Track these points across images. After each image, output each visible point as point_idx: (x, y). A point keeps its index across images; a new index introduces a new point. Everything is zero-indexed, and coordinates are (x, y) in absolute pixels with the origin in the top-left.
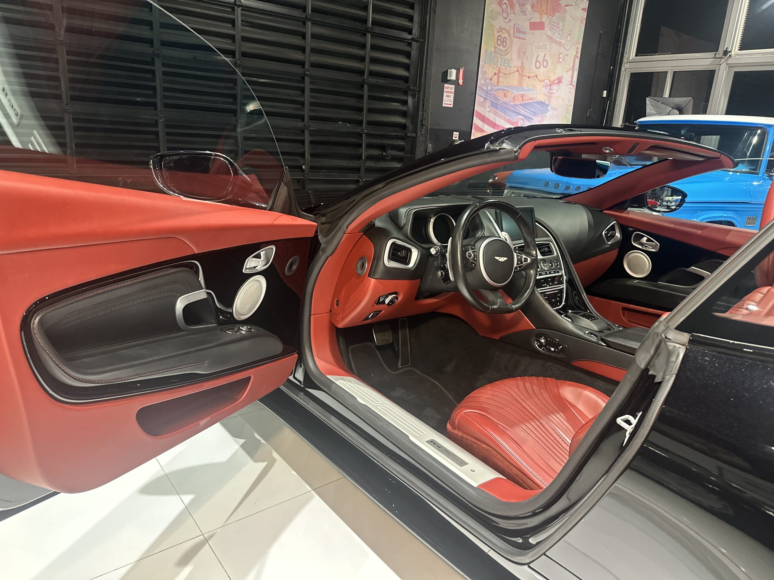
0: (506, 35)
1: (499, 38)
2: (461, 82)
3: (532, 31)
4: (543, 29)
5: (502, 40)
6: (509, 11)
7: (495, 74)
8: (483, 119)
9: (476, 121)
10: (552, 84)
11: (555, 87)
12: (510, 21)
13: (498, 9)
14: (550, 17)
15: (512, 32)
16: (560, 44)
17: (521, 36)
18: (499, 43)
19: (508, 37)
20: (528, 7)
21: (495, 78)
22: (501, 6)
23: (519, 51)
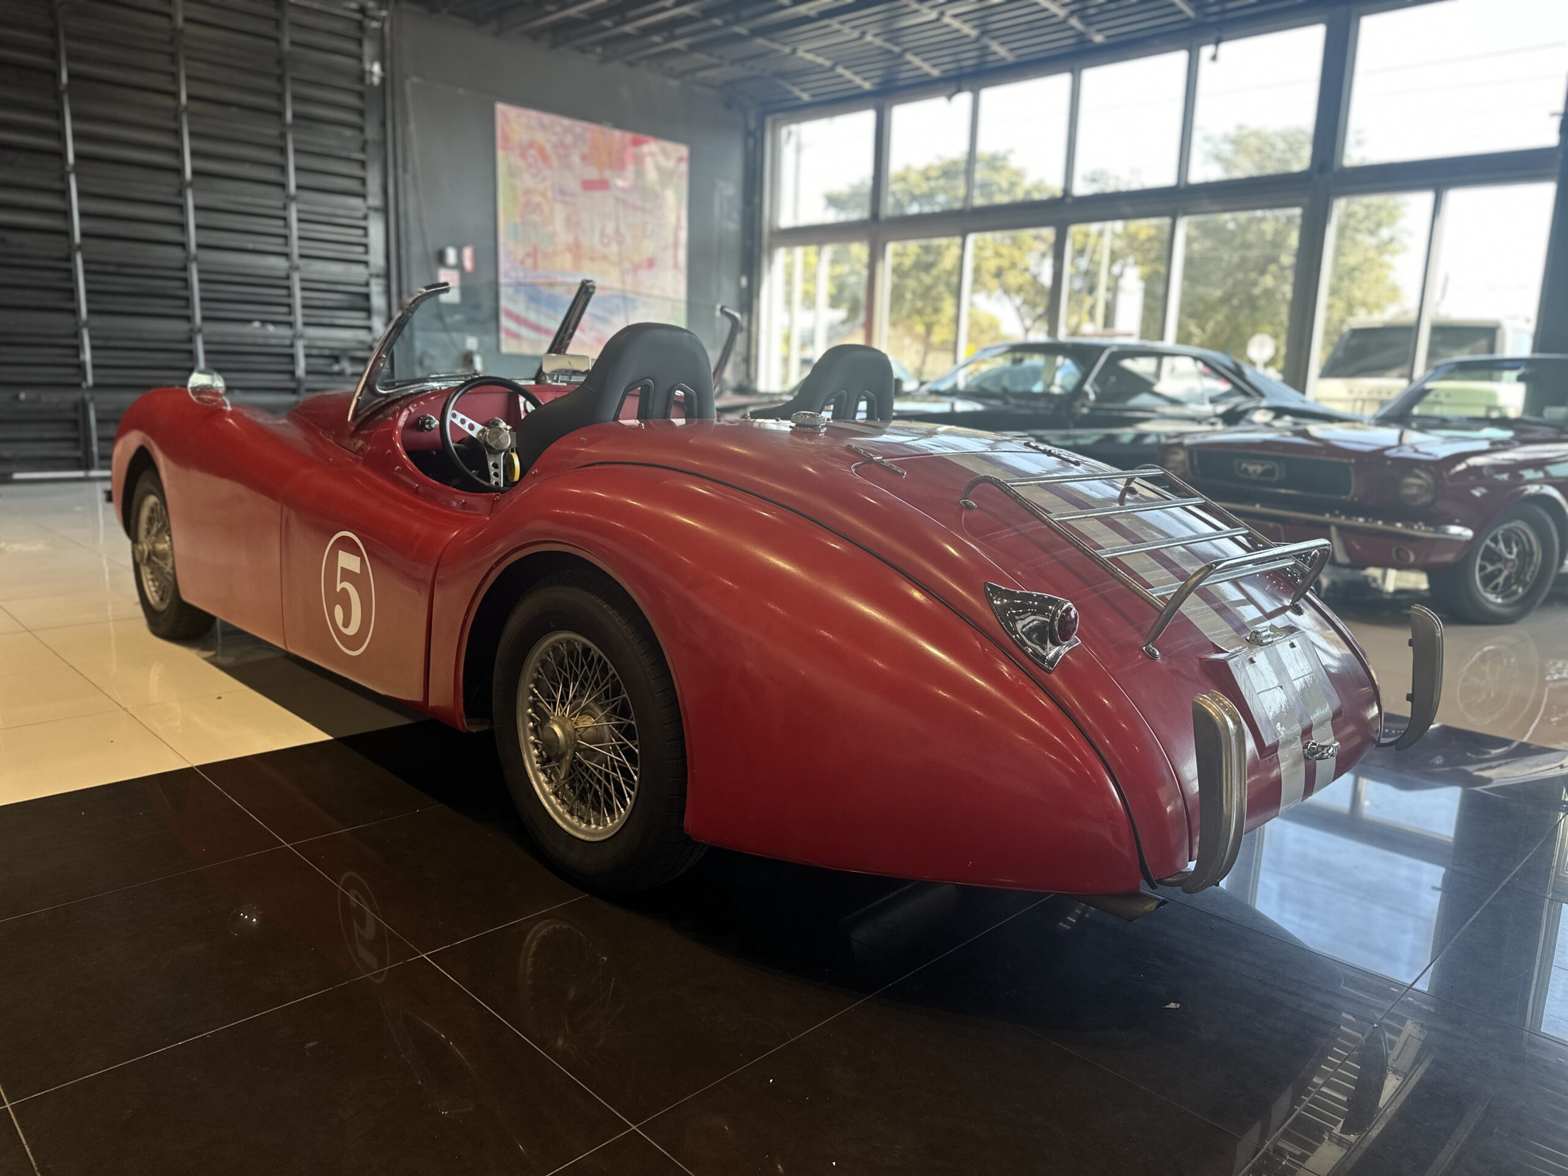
0: (538, 198)
2: (468, 264)
3: (587, 193)
4: (608, 189)
5: (533, 205)
6: (540, 165)
7: (528, 255)
8: (517, 319)
9: (504, 321)
10: (636, 268)
11: (643, 274)
12: (544, 179)
13: (520, 163)
15: (549, 194)
16: (643, 210)
17: (568, 199)
19: (543, 202)
20: (576, 159)
21: (529, 261)
22: (525, 159)
23: (568, 220)
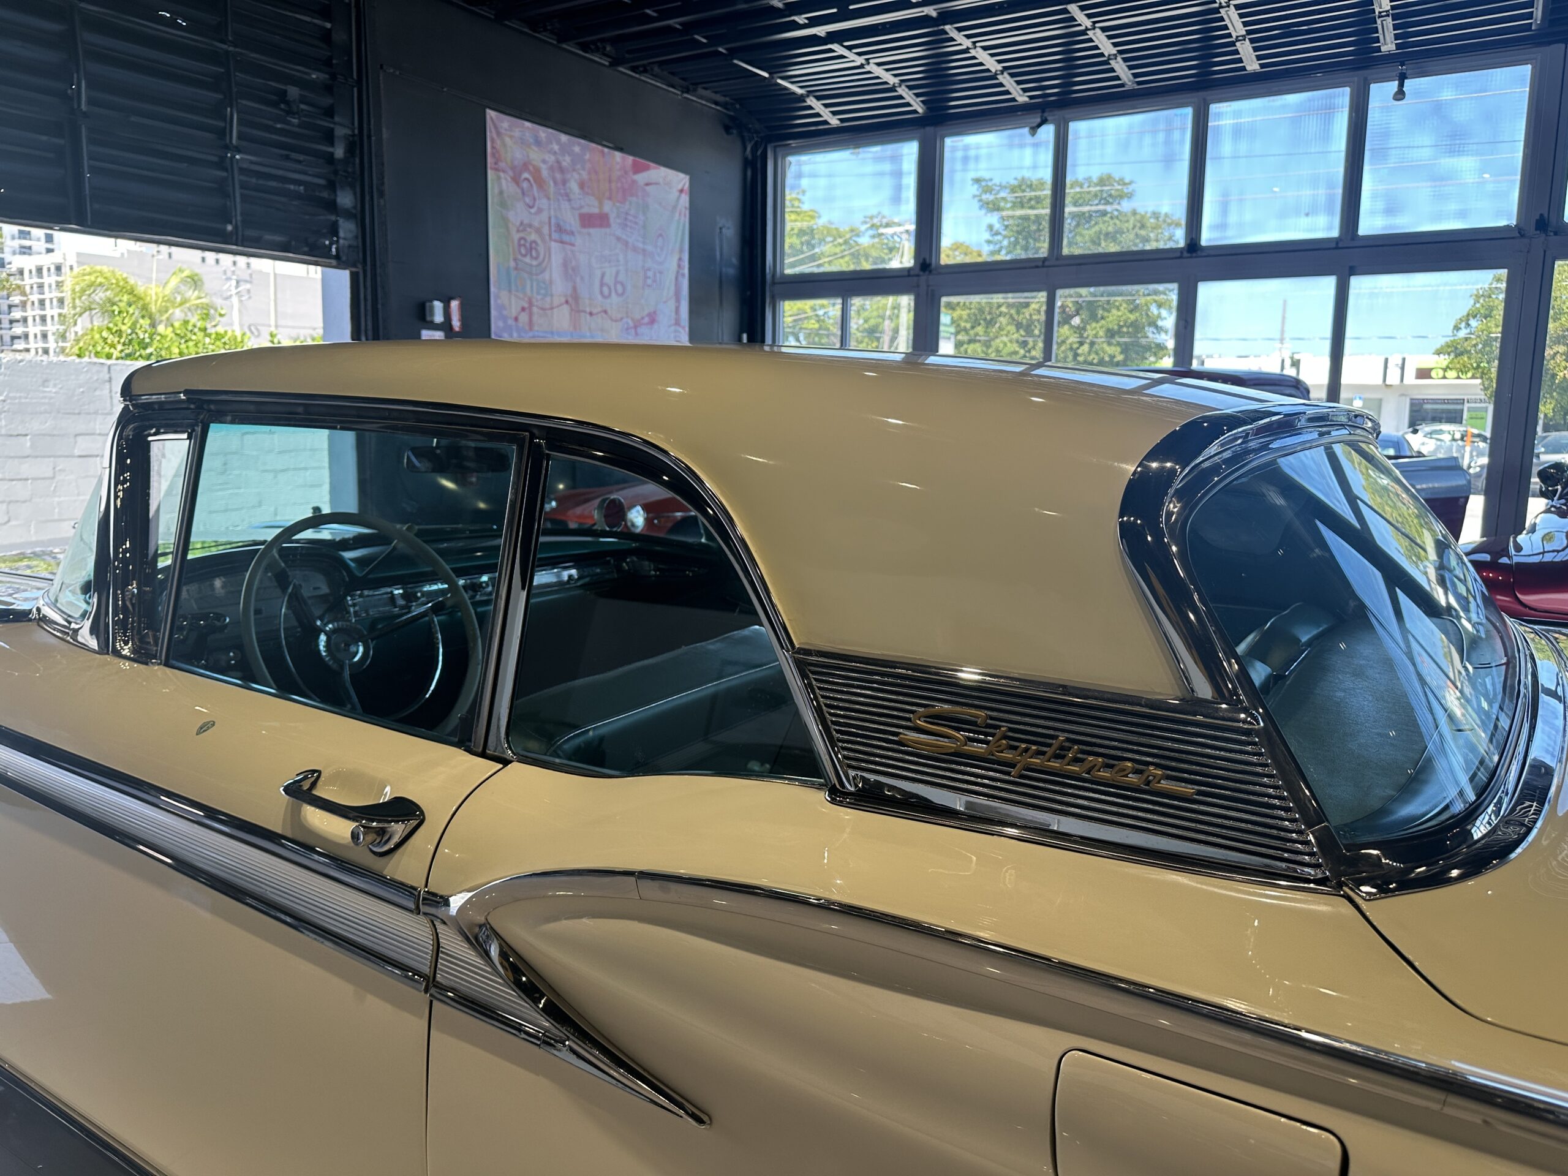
0: (533, 237)
1: (522, 242)
2: (456, 324)
3: (585, 231)
4: (608, 225)
5: (528, 245)
6: (536, 194)
7: (523, 309)
10: (637, 325)
11: (645, 330)
12: (540, 211)
13: (513, 188)
14: (618, 204)
15: (546, 230)
16: (643, 252)
17: (566, 238)
18: (523, 251)
19: (539, 242)
20: (574, 186)
21: (524, 318)
22: (517, 185)
23: (565, 264)
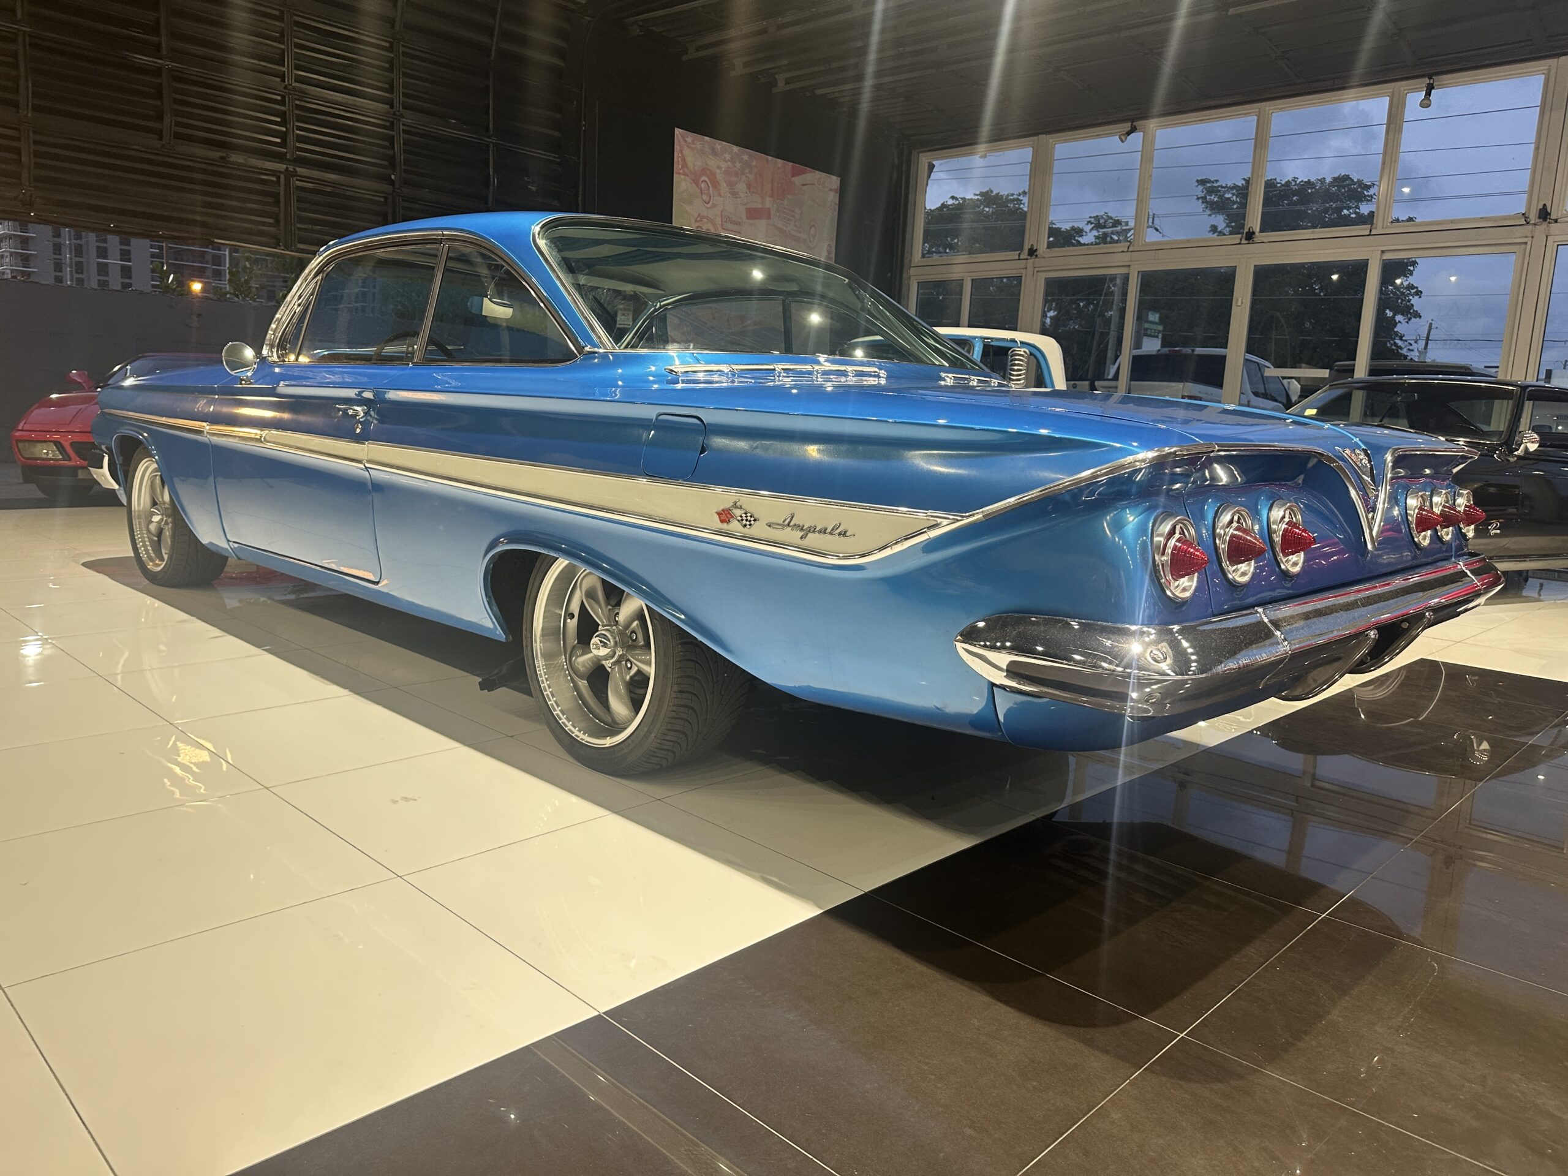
0: (708, 226)
3: (750, 221)
4: (769, 218)
6: (711, 192)
12: (714, 205)
13: (694, 189)
14: (778, 201)
20: (741, 187)
22: (697, 186)
